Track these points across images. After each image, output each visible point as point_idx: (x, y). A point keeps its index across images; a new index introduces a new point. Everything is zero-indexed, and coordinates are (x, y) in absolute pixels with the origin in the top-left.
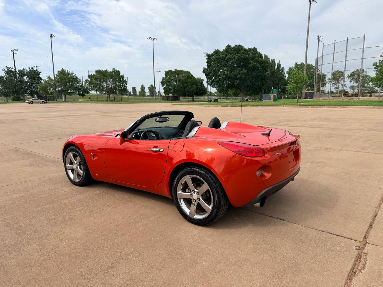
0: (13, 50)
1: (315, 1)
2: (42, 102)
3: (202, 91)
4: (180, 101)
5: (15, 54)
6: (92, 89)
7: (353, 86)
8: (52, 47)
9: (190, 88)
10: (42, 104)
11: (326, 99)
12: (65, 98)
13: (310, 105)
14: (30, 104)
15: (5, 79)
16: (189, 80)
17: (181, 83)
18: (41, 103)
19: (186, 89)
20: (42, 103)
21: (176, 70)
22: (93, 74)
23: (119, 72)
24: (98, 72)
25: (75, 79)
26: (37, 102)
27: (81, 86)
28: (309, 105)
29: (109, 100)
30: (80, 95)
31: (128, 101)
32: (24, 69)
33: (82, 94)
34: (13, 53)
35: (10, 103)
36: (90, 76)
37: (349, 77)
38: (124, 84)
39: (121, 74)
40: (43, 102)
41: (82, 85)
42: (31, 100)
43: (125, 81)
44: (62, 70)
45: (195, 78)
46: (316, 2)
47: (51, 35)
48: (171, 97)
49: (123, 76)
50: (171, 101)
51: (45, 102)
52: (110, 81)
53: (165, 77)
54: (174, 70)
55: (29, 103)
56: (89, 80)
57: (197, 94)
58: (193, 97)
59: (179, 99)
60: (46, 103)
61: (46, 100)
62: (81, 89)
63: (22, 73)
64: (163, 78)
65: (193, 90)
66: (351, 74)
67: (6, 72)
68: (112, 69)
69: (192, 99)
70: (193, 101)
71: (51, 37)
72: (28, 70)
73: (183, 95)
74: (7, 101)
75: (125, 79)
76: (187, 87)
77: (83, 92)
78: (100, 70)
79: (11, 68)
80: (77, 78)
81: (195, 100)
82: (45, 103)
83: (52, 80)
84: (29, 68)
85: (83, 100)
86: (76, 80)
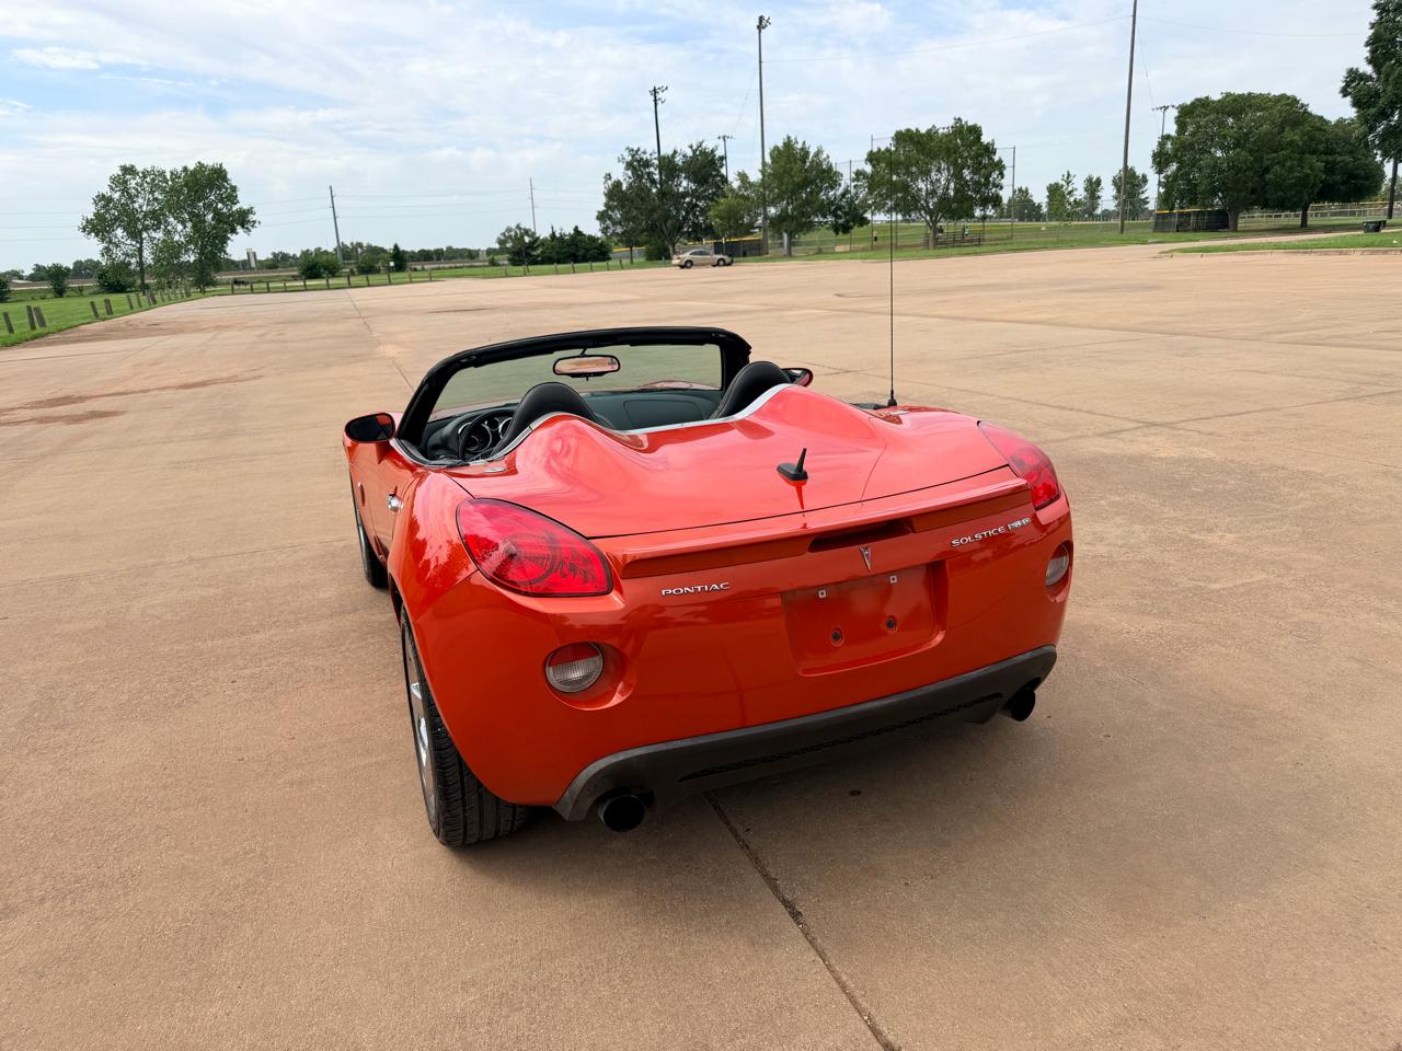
0: (655, 90)
2: (720, 260)
3: (1356, 177)
4: (1235, 230)
5: (659, 102)
6: (879, 207)
8: (760, 62)
9: (1291, 170)
10: (717, 268)
12: (791, 244)
14: (685, 270)
15: (624, 187)
16: (1292, 135)
17: (1250, 151)
18: (714, 266)
19: (1268, 176)
20: (718, 265)
21: (1228, 95)
22: (883, 149)
23: (975, 131)
24: (903, 137)
25: (824, 171)
26: (705, 262)
27: (843, 195)
29: (931, 244)
30: (836, 228)
31: (1007, 243)
32: (675, 152)
33: (842, 225)
34: (655, 100)
35: (640, 266)
36: (873, 158)
38: (995, 175)
39: (985, 139)
40: (721, 263)
41: (847, 191)
42: (687, 256)
43: (1000, 166)
44: (788, 144)
45: (1327, 122)
47: (761, 18)
48: (1197, 214)
49: (993, 144)
50: (1190, 235)
51: (728, 259)
52: (939, 170)
53: (1172, 129)
54: (1220, 97)
55: (682, 267)
56: (868, 169)
57: (1327, 193)
58: (1305, 210)
59: (1231, 223)
60: (729, 265)
61: (730, 256)
62: (839, 208)
63: (668, 166)
64: (1166, 138)
65: (1308, 176)
67: (629, 165)
68: (952, 123)
69: (1298, 221)
70: (1304, 227)
71: (760, 27)
72: (690, 153)
73: (1253, 204)
74: (632, 262)
75: (996, 158)
76: (1277, 168)
77: (849, 219)
78: (908, 130)
79: (642, 150)
80: (830, 168)
81: (1311, 221)
82: (726, 264)
83: (751, 185)
84: (691, 147)
85: (848, 248)
86: (828, 176)
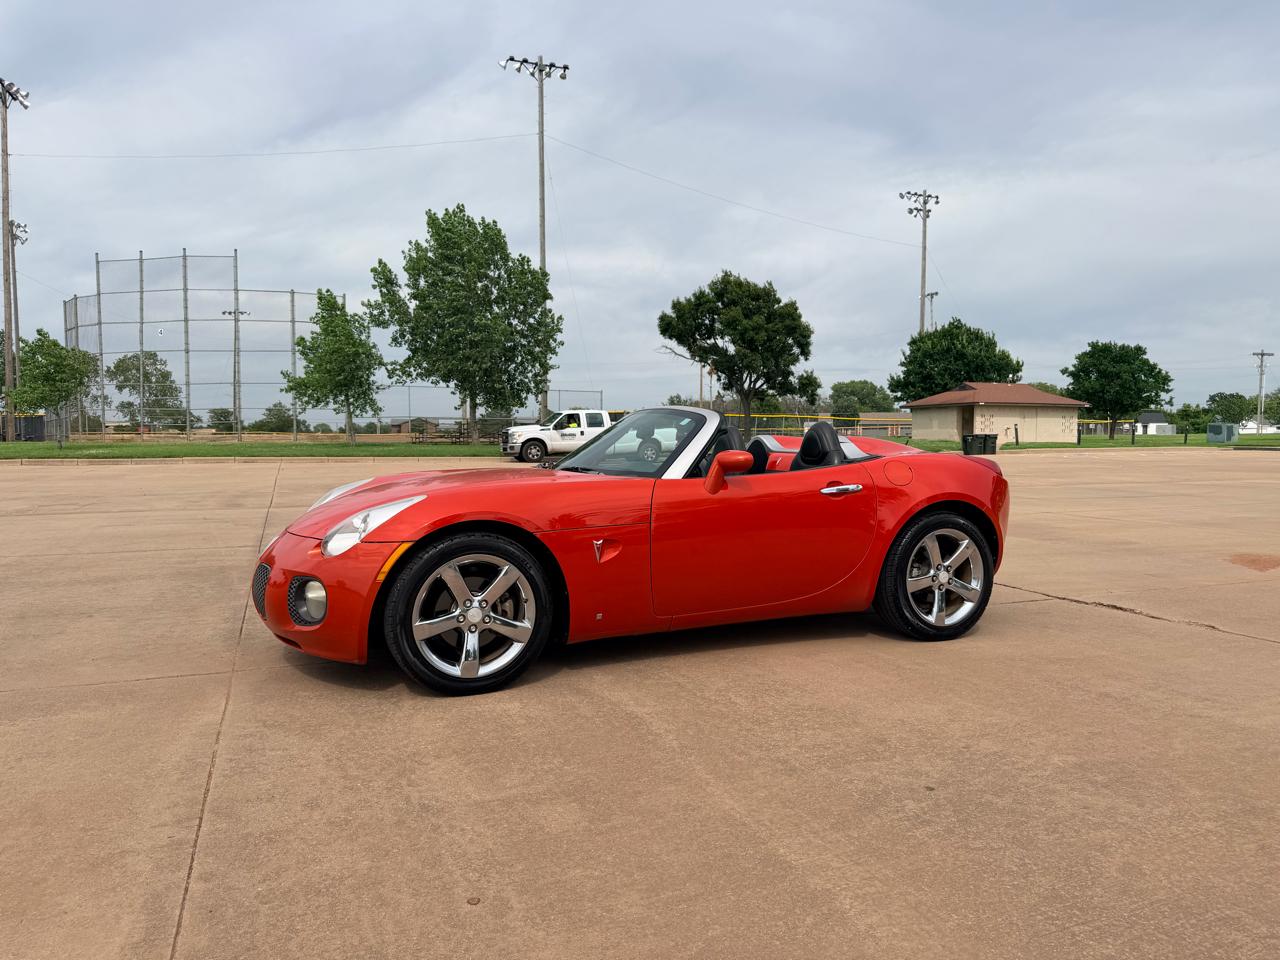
1: (21, 103)
7: (130, 404)
11: (129, 440)
13: (132, 457)
28: (128, 458)
37: (112, 374)
46: (26, 107)
66: (117, 366)
